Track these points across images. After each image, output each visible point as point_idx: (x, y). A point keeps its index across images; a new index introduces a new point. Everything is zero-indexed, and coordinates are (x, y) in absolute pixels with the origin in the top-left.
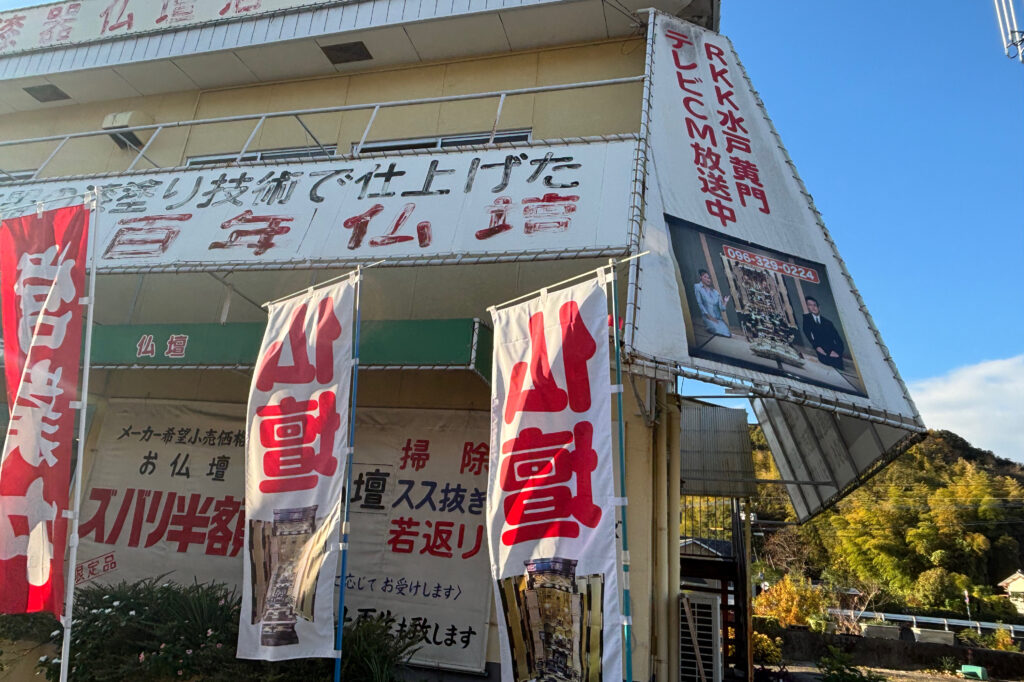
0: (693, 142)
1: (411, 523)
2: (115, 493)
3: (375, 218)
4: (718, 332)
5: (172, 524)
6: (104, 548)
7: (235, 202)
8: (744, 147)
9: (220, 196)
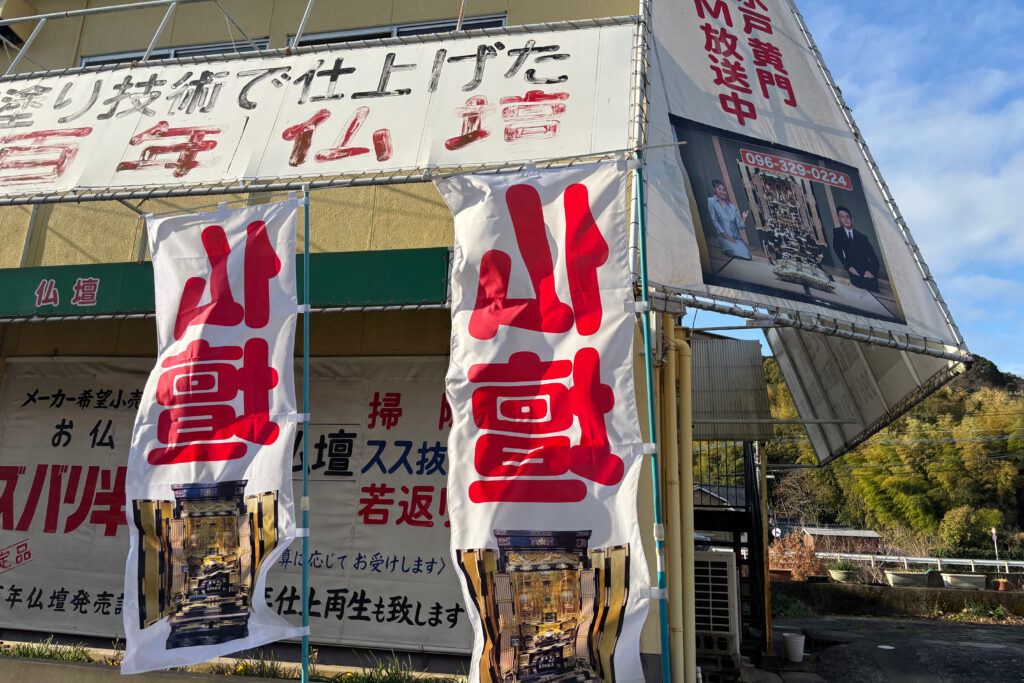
0: (703, 22)
1: (384, 489)
2: (23, 470)
3: (322, 126)
4: (736, 254)
5: (96, 503)
6: (14, 536)
7: (145, 111)
8: (764, 27)
9: (125, 104)
